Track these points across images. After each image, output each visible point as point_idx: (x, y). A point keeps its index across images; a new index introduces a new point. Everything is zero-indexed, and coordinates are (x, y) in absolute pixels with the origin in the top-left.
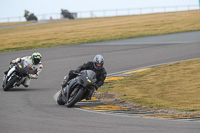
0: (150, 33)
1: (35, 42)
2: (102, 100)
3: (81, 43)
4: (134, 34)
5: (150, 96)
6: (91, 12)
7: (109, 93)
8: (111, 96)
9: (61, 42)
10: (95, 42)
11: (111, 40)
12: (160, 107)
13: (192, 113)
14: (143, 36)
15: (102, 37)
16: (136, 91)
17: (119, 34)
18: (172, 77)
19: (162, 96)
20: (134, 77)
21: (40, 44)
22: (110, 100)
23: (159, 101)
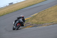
0: (35, 3)
1: (4, 13)
2: (27, 25)
3: (17, 11)
4: (31, 5)
5: (39, 21)
6: (17, 1)
7: (28, 22)
8: (29, 23)
9: (11, 11)
10: (20, 9)
11: (25, 8)
12: (43, 23)
13: (52, 23)
14: (33, 5)
15: (22, 8)
16: (35, 20)
17: (27, 6)
18: (44, 14)
19: (43, 20)
20: (34, 17)
21: (5, 13)
22: (29, 25)
23: (42, 22)
